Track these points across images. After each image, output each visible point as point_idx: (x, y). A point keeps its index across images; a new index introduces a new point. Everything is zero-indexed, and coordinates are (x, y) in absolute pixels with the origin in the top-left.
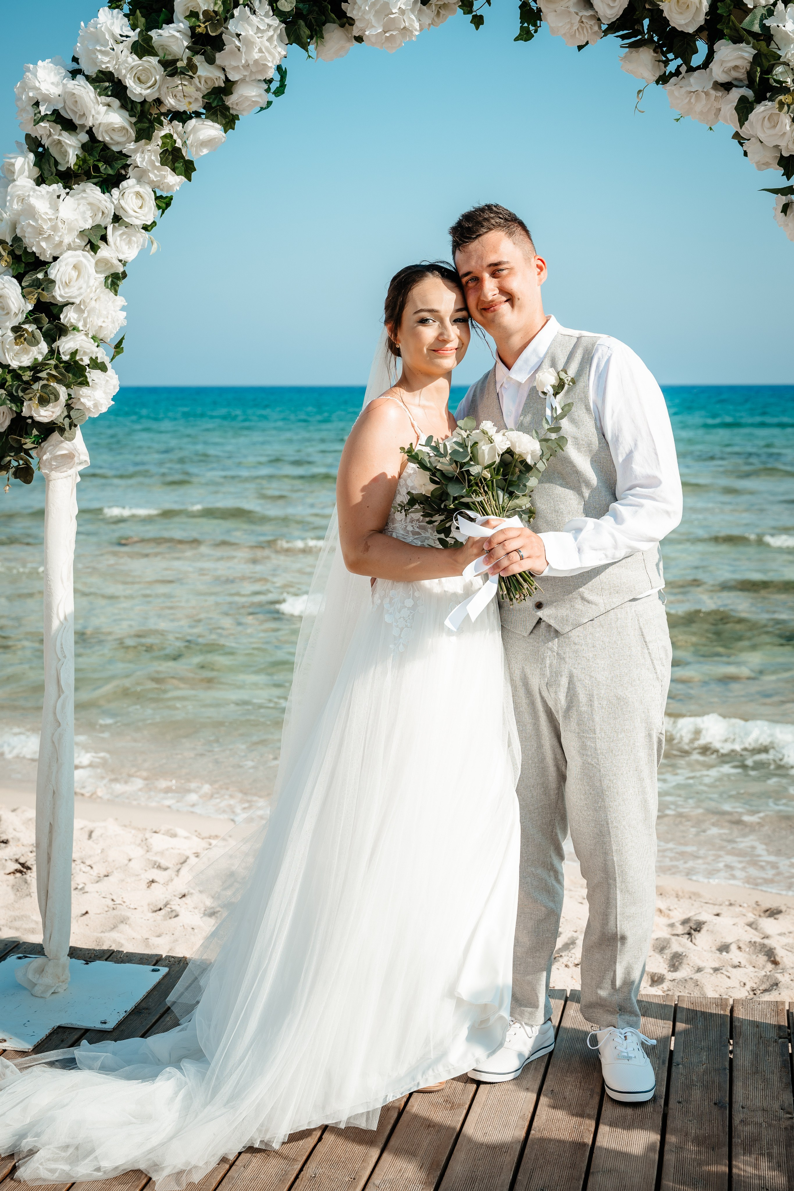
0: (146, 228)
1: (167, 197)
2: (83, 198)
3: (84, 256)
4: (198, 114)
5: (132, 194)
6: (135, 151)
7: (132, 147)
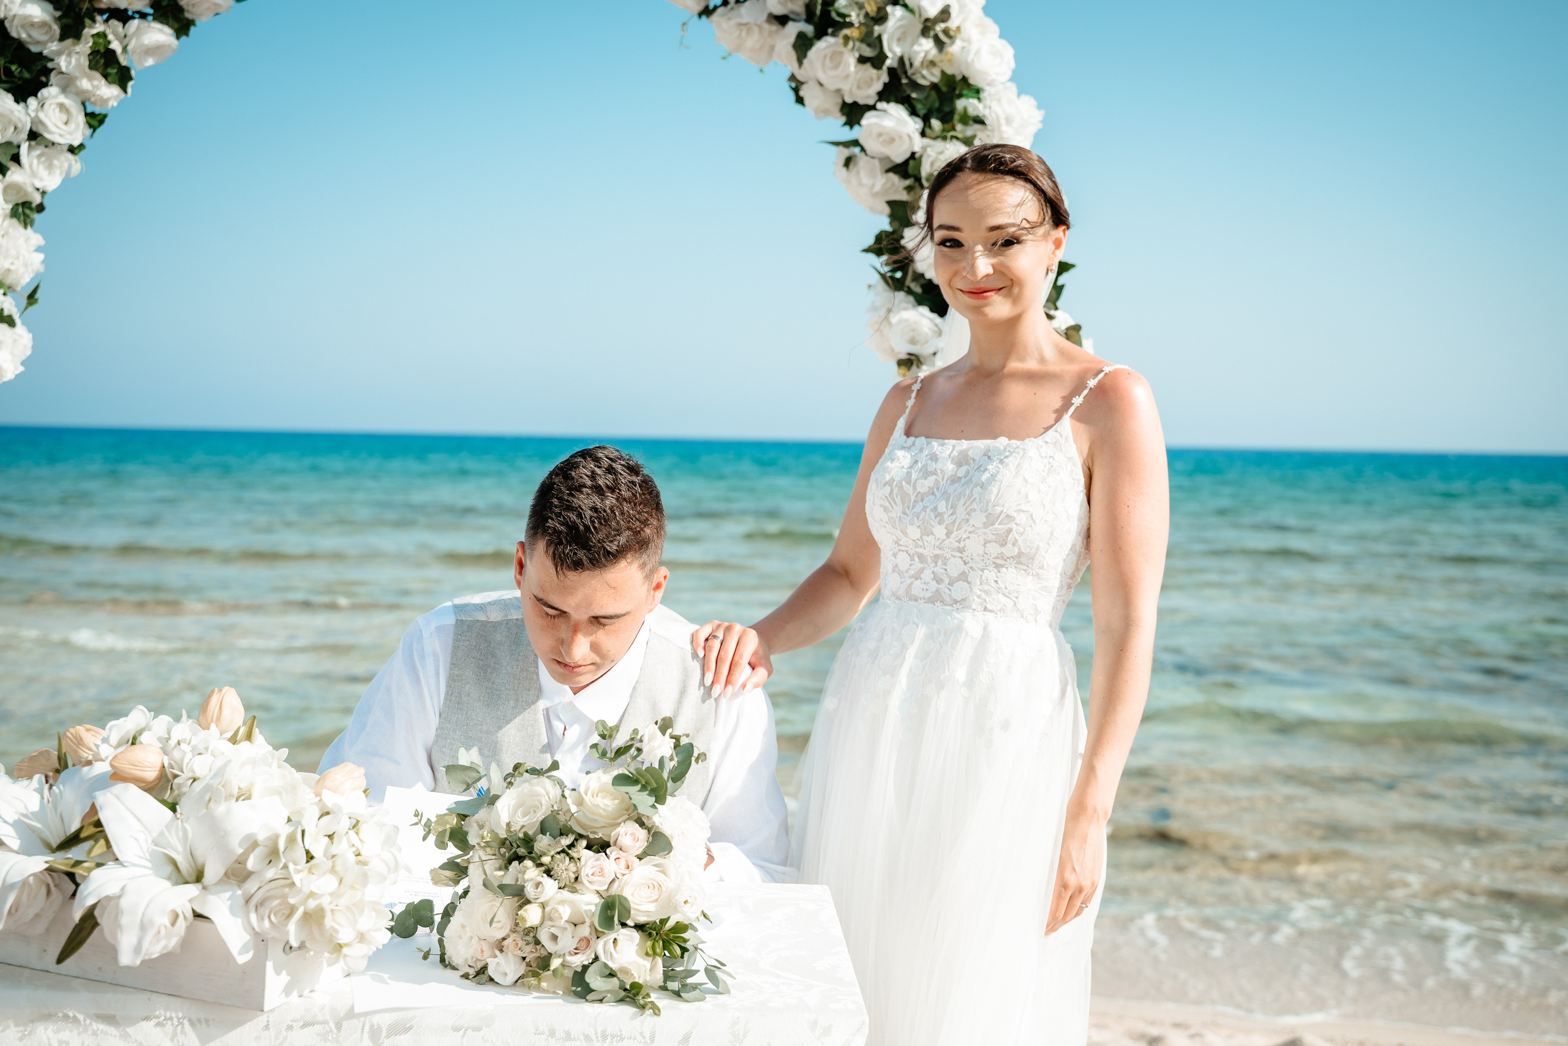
0: (72, 150)
1: (99, 114)
4: (143, 16)
5: (54, 106)
6: (59, 53)
7: (54, 48)
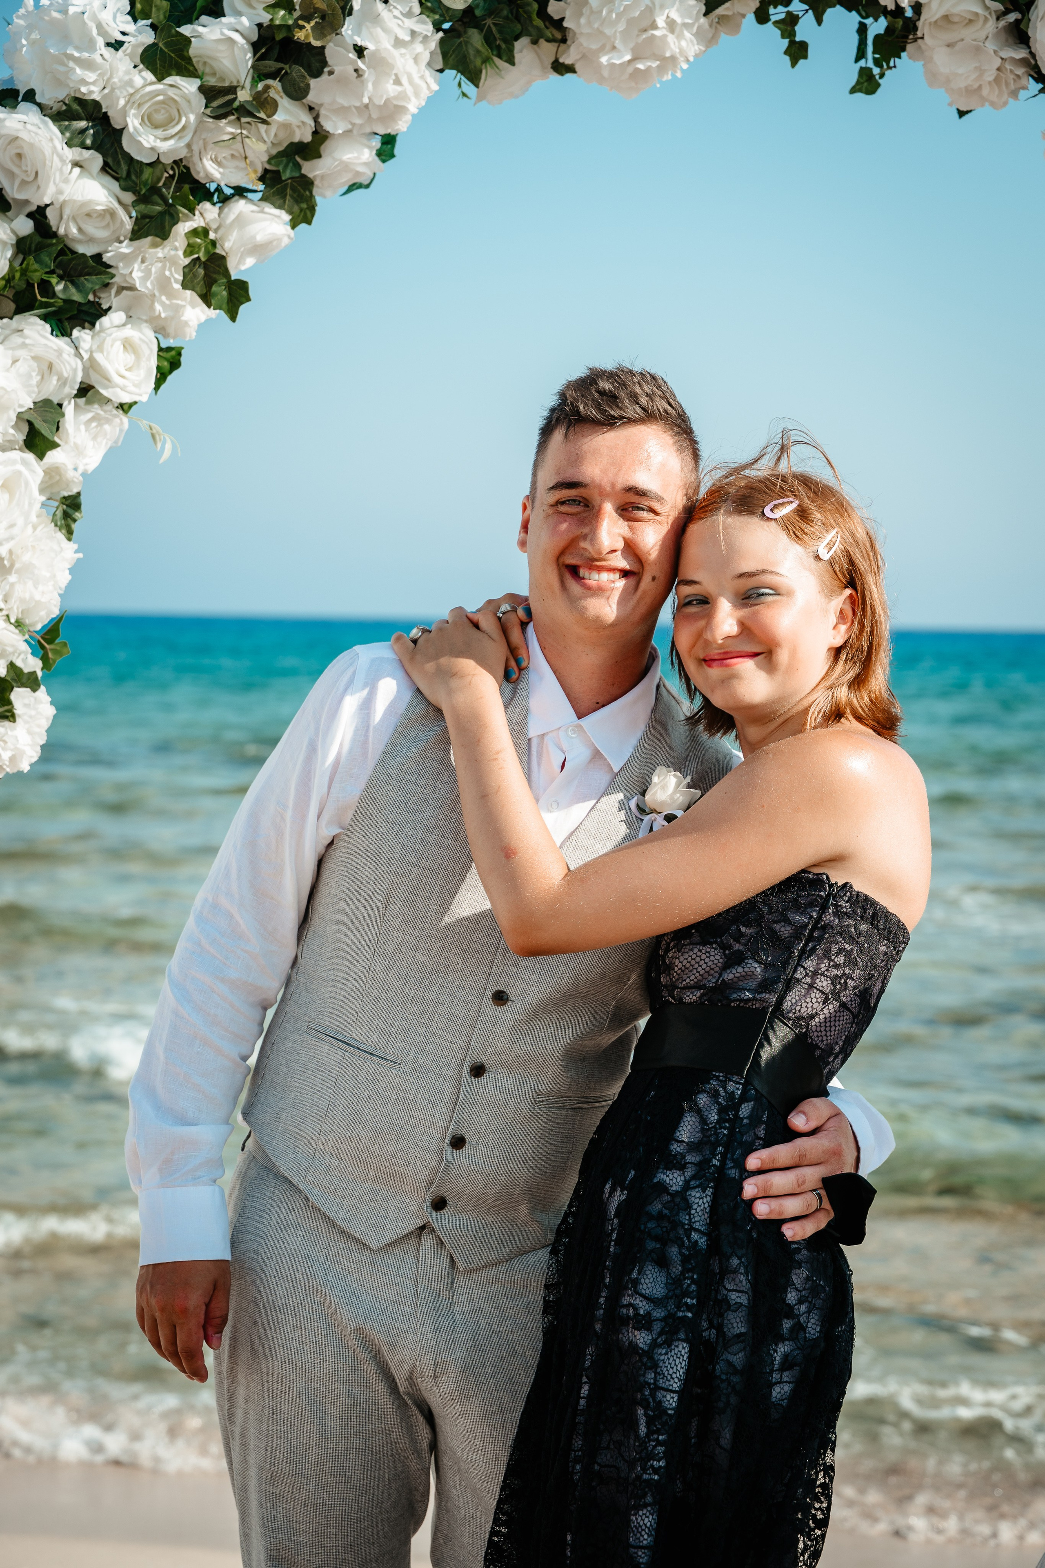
2: (24, 345)
3: (24, 462)
5: (118, 344)
6: (130, 257)
7: (123, 250)
